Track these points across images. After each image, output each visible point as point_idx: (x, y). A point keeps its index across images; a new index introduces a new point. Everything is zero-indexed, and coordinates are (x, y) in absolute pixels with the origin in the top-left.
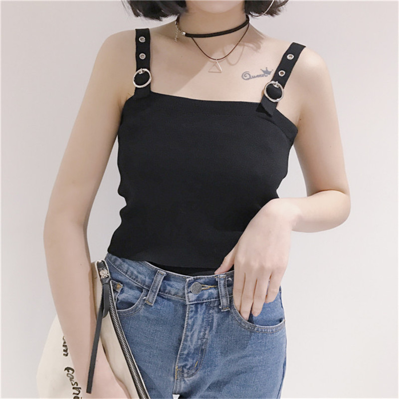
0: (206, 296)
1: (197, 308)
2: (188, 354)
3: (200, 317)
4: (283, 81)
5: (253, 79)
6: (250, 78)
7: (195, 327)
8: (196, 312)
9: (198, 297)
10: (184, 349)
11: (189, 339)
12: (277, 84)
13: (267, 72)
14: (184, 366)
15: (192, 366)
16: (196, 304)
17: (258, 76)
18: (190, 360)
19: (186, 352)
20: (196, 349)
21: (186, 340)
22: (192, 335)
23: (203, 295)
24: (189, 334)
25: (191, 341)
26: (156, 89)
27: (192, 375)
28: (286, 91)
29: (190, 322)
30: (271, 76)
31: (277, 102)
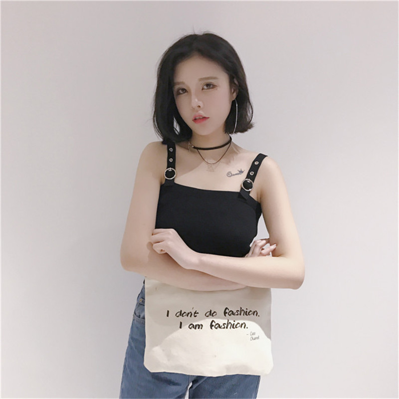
5: (233, 176)
6: (232, 176)
12: (249, 181)
17: (236, 174)
30: (246, 174)
31: (249, 192)
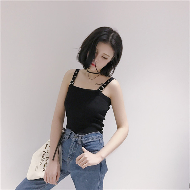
0: (77, 140)
1: (74, 142)
2: (71, 154)
3: (74, 144)
6: (97, 85)
7: (72, 147)
8: (74, 143)
9: (75, 139)
10: (70, 152)
11: (71, 150)
12: (102, 87)
14: (69, 157)
15: (71, 158)
16: (74, 141)
18: (71, 156)
19: (70, 154)
20: (73, 154)
21: (70, 150)
22: (72, 149)
23: (76, 139)
24: (71, 148)
25: (71, 151)
27: (71, 160)
29: (72, 145)
31: (102, 91)
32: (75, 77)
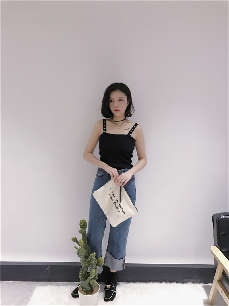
4: (133, 131)
6: (125, 130)
12: (131, 131)
13: (129, 129)
17: (127, 129)
26: (107, 133)
28: (133, 133)
30: (130, 129)
31: (131, 135)
32: (104, 126)
